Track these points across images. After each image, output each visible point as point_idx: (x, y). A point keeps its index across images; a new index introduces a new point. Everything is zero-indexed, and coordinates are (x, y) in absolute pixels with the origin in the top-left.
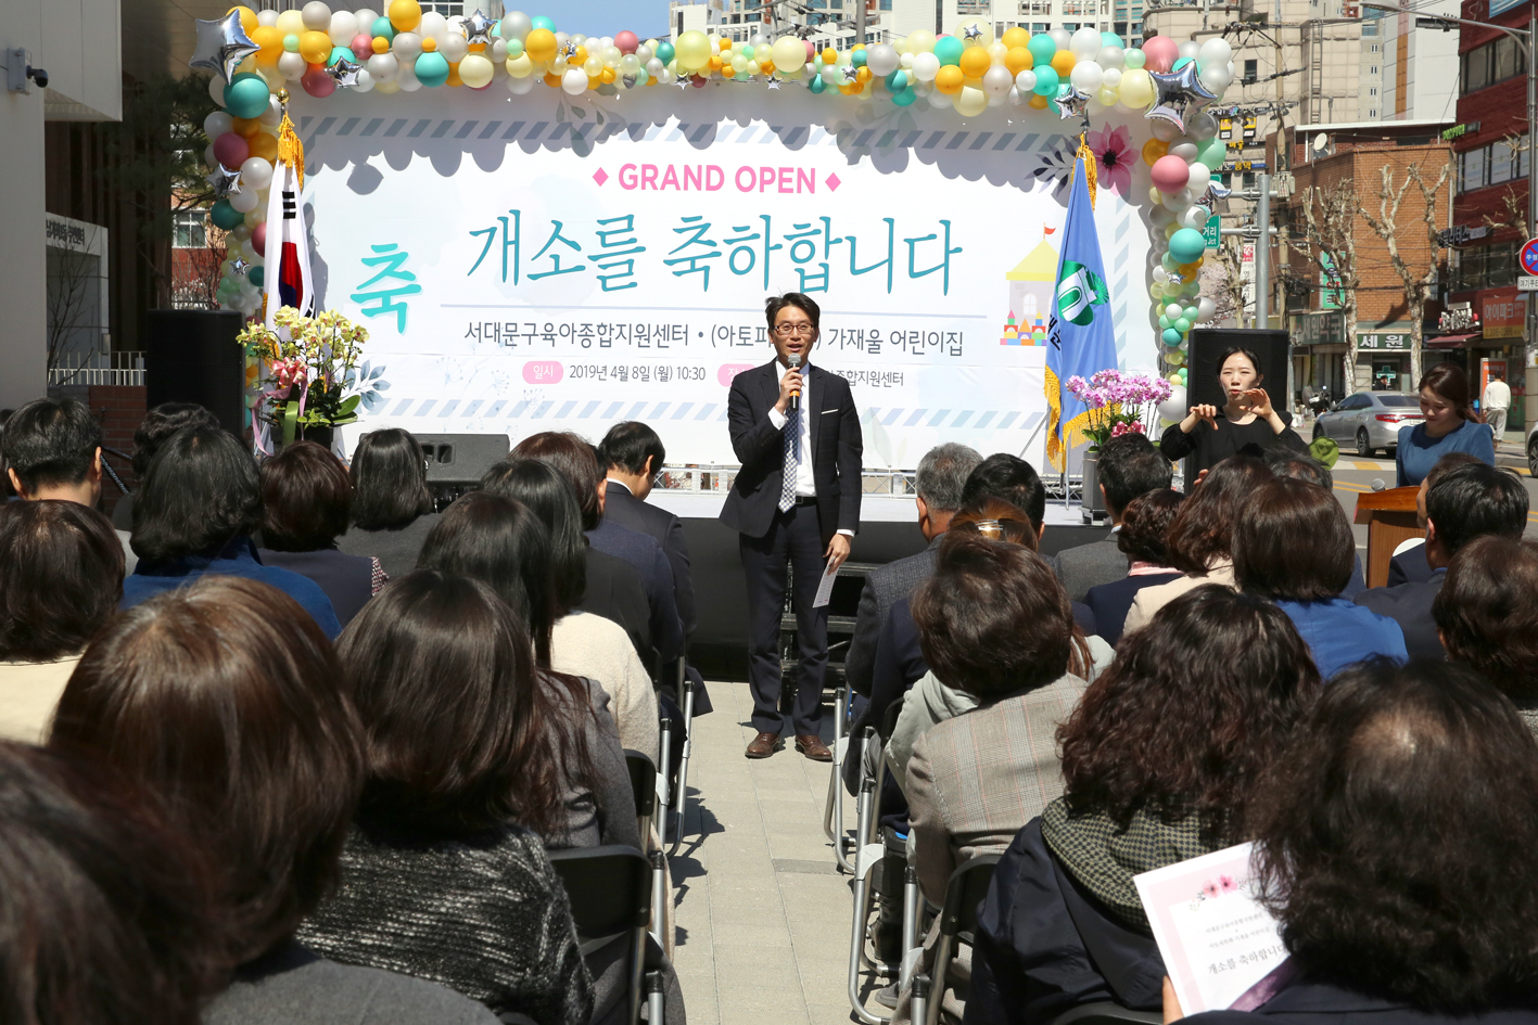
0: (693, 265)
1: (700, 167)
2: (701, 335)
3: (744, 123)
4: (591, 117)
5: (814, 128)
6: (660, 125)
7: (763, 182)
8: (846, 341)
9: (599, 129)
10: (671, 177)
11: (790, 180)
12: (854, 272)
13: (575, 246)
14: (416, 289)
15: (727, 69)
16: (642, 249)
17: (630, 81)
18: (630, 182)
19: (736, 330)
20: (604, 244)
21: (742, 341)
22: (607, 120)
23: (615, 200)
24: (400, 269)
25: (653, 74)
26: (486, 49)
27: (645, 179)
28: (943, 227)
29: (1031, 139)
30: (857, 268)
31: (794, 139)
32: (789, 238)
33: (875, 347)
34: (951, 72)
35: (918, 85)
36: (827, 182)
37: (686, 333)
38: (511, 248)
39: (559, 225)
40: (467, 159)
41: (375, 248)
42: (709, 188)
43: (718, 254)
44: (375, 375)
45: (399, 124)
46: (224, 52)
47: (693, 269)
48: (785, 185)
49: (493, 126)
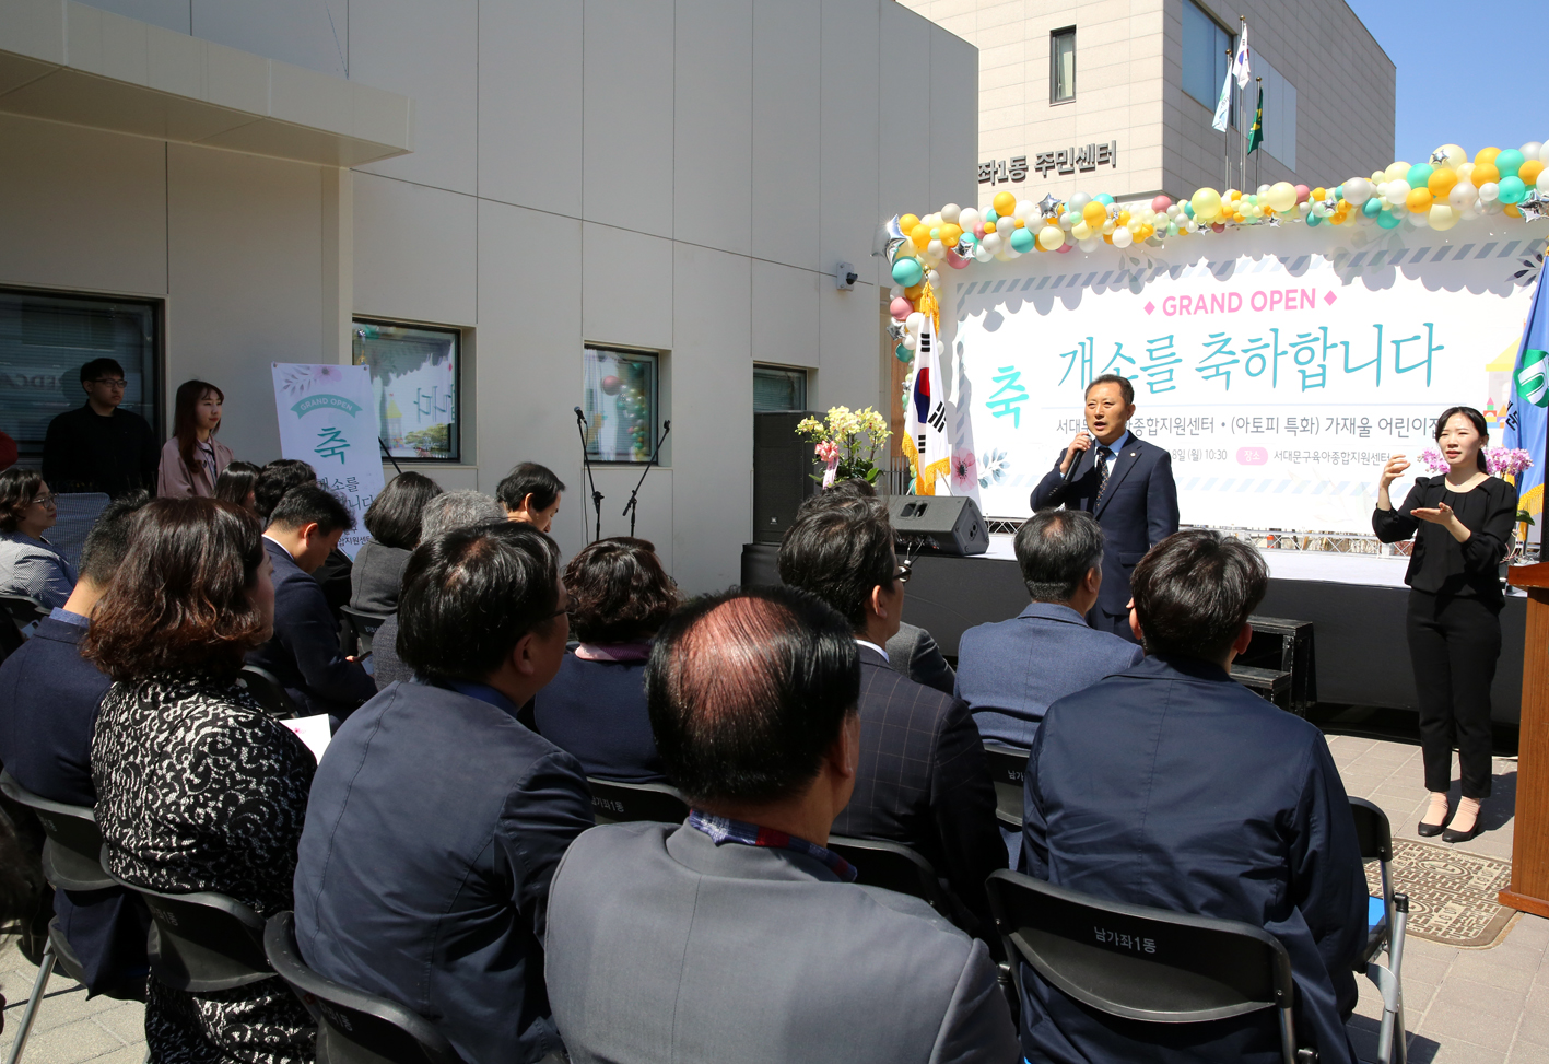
0: (1217, 370)
1: (1223, 295)
2: (1223, 425)
3: (1257, 258)
4: (1144, 264)
5: (1314, 257)
6: (1193, 265)
7: (1273, 303)
8: (1340, 427)
9: (1149, 272)
10: (1201, 304)
11: (1294, 299)
12: (1347, 370)
13: (1131, 360)
14: (1025, 397)
15: (1236, 215)
16: (1179, 360)
17: (1163, 233)
18: (1171, 310)
19: (1251, 421)
20: (1152, 359)
21: (1255, 429)
22: (1155, 265)
23: (1160, 325)
24: (1015, 384)
25: (1182, 226)
26: (1056, 222)
27: (1182, 307)
28: (1427, 329)
29: (1512, 246)
30: (1350, 367)
31: (1297, 266)
32: (1293, 345)
33: (1365, 431)
34: (1420, 193)
35: (1395, 209)
36: (1325, 298)
37: (1212, 423)
38: (1087, 365)
39: (1120, 346)
40: (1058, 301)
41: (1001, 370)
42: (1231, 310)
43: (1237, 361)
44: (1000, 458)
45: (1016, 282)
46: (888, 243)
47: (1217, 374)
48: (1291, 304)
49: (1076, 277)
